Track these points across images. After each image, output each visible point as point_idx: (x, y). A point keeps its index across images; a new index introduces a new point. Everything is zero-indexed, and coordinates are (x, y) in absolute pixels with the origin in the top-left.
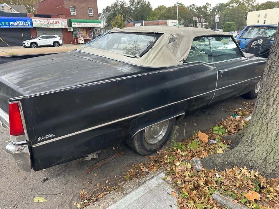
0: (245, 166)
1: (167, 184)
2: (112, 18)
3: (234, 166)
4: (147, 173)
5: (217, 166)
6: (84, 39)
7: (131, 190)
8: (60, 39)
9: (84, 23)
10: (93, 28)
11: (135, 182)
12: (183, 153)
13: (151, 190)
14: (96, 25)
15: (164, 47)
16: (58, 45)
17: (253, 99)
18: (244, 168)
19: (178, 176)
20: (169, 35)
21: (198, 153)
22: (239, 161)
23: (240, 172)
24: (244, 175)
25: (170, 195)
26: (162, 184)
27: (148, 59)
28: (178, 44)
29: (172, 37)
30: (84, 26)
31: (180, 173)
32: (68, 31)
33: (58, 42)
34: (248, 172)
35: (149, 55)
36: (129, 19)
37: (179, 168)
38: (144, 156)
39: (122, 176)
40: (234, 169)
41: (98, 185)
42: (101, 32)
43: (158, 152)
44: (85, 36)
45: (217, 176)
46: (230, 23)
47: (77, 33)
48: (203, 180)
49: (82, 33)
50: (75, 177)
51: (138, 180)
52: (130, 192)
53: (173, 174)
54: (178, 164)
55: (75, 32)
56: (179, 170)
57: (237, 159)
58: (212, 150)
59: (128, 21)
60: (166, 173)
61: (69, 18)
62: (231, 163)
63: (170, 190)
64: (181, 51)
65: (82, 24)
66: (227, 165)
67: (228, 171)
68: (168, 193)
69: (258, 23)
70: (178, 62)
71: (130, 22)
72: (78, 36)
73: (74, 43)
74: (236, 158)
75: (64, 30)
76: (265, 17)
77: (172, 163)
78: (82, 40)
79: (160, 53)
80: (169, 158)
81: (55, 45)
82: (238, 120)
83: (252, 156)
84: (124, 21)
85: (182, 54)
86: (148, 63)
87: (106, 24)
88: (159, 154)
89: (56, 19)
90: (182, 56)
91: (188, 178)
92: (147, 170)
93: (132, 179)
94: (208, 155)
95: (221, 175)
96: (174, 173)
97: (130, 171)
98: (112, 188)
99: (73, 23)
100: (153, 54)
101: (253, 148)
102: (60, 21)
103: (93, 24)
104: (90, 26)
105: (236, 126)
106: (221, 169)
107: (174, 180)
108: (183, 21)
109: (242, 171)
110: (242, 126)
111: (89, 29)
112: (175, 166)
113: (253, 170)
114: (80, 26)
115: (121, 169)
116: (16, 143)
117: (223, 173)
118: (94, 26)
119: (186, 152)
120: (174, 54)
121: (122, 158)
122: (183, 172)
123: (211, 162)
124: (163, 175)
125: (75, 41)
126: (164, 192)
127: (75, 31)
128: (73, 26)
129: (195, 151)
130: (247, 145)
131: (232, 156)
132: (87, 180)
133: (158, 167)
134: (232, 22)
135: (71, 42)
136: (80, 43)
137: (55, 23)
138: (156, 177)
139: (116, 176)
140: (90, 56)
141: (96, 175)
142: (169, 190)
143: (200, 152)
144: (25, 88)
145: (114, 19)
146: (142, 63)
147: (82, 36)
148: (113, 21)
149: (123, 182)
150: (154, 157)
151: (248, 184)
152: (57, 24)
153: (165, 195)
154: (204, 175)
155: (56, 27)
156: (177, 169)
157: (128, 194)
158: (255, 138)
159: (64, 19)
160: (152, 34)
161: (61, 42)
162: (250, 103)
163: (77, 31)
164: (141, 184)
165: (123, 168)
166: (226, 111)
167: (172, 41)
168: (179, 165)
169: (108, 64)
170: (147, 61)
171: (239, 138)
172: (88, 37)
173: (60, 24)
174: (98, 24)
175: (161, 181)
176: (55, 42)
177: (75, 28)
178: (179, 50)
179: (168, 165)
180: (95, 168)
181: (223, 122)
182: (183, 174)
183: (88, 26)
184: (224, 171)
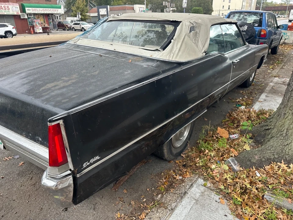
0: (282, 161)
1: (210, 191)
2: (72, 3)
3: (272, 162)
4: (183, 181)
5: (254, 164)
6: (42, 28)
7: (175, 204)
8: (13, 28)
9: (40, 9)
10: (52, 14)
11: (175, 193)
12: (211, 153)
13: (197, 200)
14: (55, 10)
15: (186, 37)
16: (11, 35)
17: (248, 87)
18: (281, 163)
19: (217, 180)
20: (189, 23)
21: (226, 151)
22: (276, 156)
23: (278, 167)
24: (284, 170)
25: (219, 203)
26: (205, 191)
27: (174, 52)
28: (198, 34)
29: (192, 26)
30: (40, 12)
31: (218, 176)
32: (22, 18)
33: (10, 32)
34: (286, 166)
35: (173, 47)
36: (92, 3)
37: (216, 171)
38: (169, 161)
39: (154, 188)
40: (272, 165)
41: (133, 203)
42: (60, 19)
43: (182, 155)
44: (42, 24)
45: (258, 175)
46: (197, 8)
47: (33, 20)
48: (248, 182)
49: (39, 20)
50: (102, 197)
51: (177, 190)
52: (176, 206)
53: (211, 179)
54: (213, 167)
55: (30, 20)
56: (216, 173)
57: (273, 155)
58: (237, 146)
59: (90, 6)
60: (203, 178)
61: (22, 3)
62: (268, 159)
63: (217, 197)
64: (202, 42)
65: (38, 10)
66: (265, 161)
67: (267, 168)
68: (216, 201)
69: (223, 8)
70: (200, 54)
71: (92, 8)
72: (34, 24)
73: (30, 33)
74: (273, 153)
75: (16, 17)
76: (230, 2)
77: (206, 167)
78: (40, 29)
79: (184, 44)
80: (200, 160)
81: (8, 35)
82: (247, 111)
83: (289, 150)
84: (86, 6)
85: (203, 45)
86: (175, 56)
87: (66, 9)
88: (184, 157)
89: (4, 3)
90: (203, 47)
91: (229, 181)
92: (181, 177)
93: (168, 191)
94: (237, 152)
95: (261, 173)
96: (212, 177)
97: (161, 181)
98: (151, 204)
99: (26, 9)
100: (177, 45)
101: (289, 141)
102: (10, 7)
103: (52, 9)
104: (48, 12)
105: (248, 117)
106: (259, 167)
107: (216, 185)
108: (150, 6)
109: (280, 166)
110: (253, 117)
111: (48, 15)
112: (211, 169)
113: (291, 164)
114: (36, 12)
115: (151, 180)
116: (59, 176)
117: (262, 171)
118: (52, 12)
119: (214, 152)
120: (196, 45)
121: (147, 167)
122: (221, 174)
123: (248, 161)
124: (201, 181)
125: (32, 30)
126: (211, 200)
127: (30, 18)
128: (27, 12)
129: (223, 149)
130: (282, 140)
131: (268, 152)
132: (118, 199)
133: (191, 172)
134: (199, 8)
135: (27, 32)
136: (38, 32)
137: (3, 8)
138: (195, 185)
139: (148, 189)
140: (96, 50)
141: (125, 191)
142: (215, 197)
143: (227, 150)
144: (43, 98)
145: (75, 3)
146: (168, 57)
147: (39, 24)
148: (73, 5)
149: (160, 196)
150: (181, 161)
151: (291, 180)
152: (7, 10)
153: (214, 204)
154: (245, 176)
155: (5, 14)
156: (214, 172)
157: (175, 208)
158: (290, 131)
159: (14, 4)
160: (168, 22)
161: (14, 31)
162: (247, 92)
163: (32, 17)
164: (183, 195)
165: (152, 178)
166: (228, 102)
167: (193, 30)
168: (215, 168)
169: (127, 60)
170: (172, 54)
171: (261, 130)
172: (46, 25)
173: (11, 10)
174: (57, 9)
175: (202, 188)
176: (6, 32)
177: (30, 14)
178: (199, 40)
179: (202, 169)
180: (122, 183)
181: (233, 115)
182: (223, 176)
183: (45, 12)
184: (262, 168)
